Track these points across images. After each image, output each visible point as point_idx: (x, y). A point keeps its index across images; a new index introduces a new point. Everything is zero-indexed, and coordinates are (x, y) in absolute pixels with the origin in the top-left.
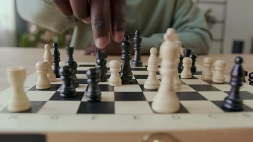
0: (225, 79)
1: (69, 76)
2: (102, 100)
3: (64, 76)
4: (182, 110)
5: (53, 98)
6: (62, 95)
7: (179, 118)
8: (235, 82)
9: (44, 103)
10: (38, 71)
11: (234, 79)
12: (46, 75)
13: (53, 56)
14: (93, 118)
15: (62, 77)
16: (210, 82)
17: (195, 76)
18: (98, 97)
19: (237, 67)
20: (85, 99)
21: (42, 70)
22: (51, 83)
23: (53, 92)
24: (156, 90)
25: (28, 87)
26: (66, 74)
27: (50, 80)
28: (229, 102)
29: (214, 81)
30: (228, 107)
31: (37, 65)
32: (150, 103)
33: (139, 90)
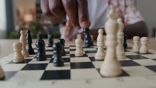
0: (148, 50)
4: (124, 74)
7: (123, 80)
9: (16, 72)
10: (14, 49)
12: (21, 52)
14: (53, 83)
16: (138, 53)
17: (127, 50)
21: (17, 49)
22: (25, 58)
24: (103, 60)
25: (8, 62)
27: (24, 56)
29: (140, 52)
32: (99, 70)
33: (89, 60)
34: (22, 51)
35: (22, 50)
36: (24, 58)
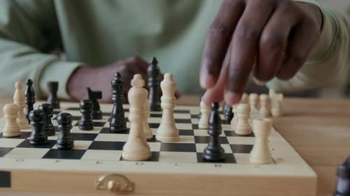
1: (40, 121)
2: (75, 148)
3: (34, 121)
5: (21, 146)
6: (32, 142)
8: (212, 129)
9: (12, 149)
10: (6, 116)
11: (211, 127)
12: (15, 119)
13: (26, 96)
14: (57, 161)
15: (32, 123)
18: (69, 145)
19: (213, 113)
20: (55, 147)
21: (11, 114)
22: (21, 131)
23: (22, 140)
26: (37, 119)
27: (20, 126)
28: (208, 152)
30: (208, 157)
31: (6, 108)
34: (17, 119)
35: (17, 117)
36: (20, 129)
